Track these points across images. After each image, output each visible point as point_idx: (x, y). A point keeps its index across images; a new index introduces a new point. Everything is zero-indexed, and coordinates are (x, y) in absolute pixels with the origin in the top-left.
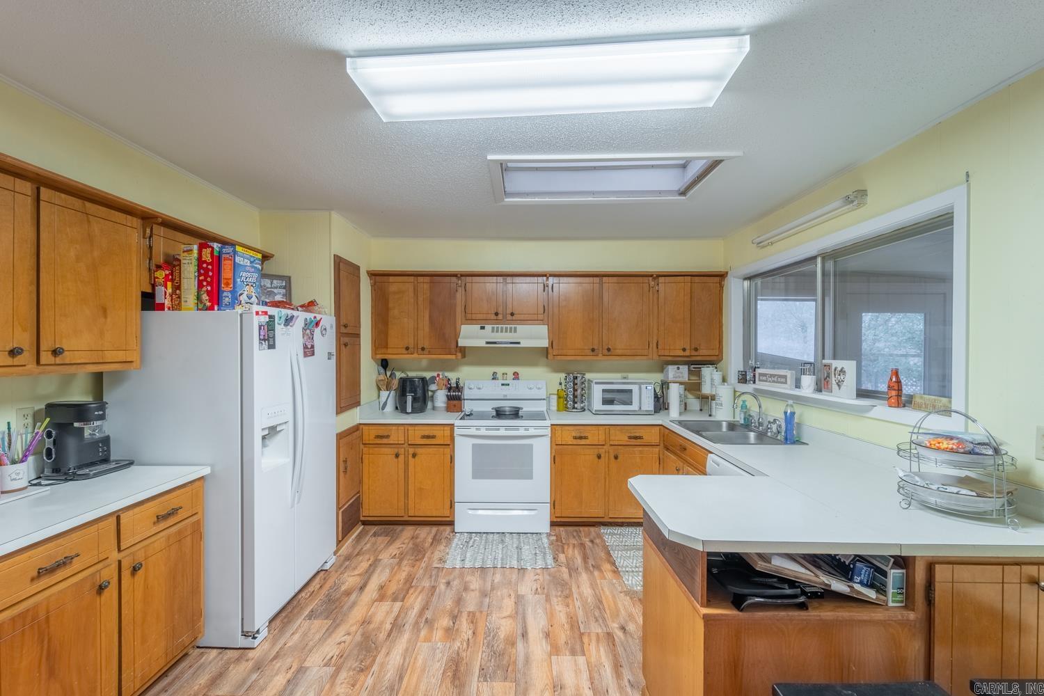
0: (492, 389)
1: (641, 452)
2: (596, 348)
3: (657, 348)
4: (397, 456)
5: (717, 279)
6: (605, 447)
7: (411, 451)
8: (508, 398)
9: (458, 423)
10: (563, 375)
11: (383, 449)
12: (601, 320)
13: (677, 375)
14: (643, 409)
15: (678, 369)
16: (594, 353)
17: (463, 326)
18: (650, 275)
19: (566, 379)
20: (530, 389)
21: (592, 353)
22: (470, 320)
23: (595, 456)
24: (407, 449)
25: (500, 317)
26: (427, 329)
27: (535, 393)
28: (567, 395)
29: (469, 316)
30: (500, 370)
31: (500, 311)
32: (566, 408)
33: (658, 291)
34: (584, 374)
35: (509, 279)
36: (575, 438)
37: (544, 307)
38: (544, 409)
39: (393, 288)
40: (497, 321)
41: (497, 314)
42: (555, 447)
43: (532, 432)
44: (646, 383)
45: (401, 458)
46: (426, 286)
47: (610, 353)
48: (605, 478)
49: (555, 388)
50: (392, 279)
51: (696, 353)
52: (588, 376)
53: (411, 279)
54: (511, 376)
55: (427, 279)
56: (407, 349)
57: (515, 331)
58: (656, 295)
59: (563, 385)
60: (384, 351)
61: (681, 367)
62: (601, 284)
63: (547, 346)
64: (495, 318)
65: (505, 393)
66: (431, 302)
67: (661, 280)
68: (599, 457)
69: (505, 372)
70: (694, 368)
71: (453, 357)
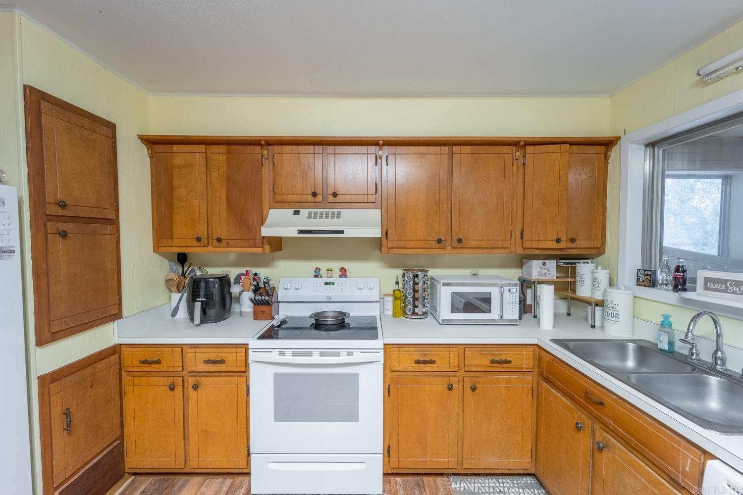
0: (313, 289)
1: (508, 381)
2: (443, 238)
3: (522, 238)
4: (172, 388)
5: (602, 149)
6: (458, 374)
7: (192, 381)
8: (332, 300)
9: (254, 343)
10: (400, 272)
11: (154, 379)
12: (450, 202)
13: (543, 272)
14: (505, 318)
15: (544, 264)
16: (440, 246)
17: (271, 211)
18: (515, 143)
19: (404, 277)
20: (360, 289)
21: (437, 245)
22: (281, 203)
23: (445, 387)
24: (186, 377)
25: (319, 198)
26: (224, 214)
27: (366, 295)
28: (406, 297)
29: (279, 198)
30: (324, 265)
31: (319, 191)
32: (404, 313)
33: (524, 164)
34: (427, 271)
35: (331, 149)
36: (417, 362)
37: (376, 184)
38: (376, 314)
39: (178, 160)
40: (316, 204)
41: (314, 194)
42: (390, 374)
43: (357, 357)
44: (509, 285)
45: (179, 390)
46: (222, 158)
47: (461, 245)
48: (458, 415)
49: (390, 288)
50: (176, 148)
51: (571, 245)
52: (432, 272)
53: (202, 148)
54: (336, 272)
55: (223, 148)
56: (199, 239)
57: (339, 217)
58: (521, 171)
59: (400, 284)
60: (169, 242)
61: (547, 262)
62: (451, 155)
63: (380, 236)
64: (313, 199)
65: (329, 294)
66: (229, 179)
67: (530, 149)
68: (450, 388)
69: (329, 268)
70: (565, 263)
71: (260, 250)
